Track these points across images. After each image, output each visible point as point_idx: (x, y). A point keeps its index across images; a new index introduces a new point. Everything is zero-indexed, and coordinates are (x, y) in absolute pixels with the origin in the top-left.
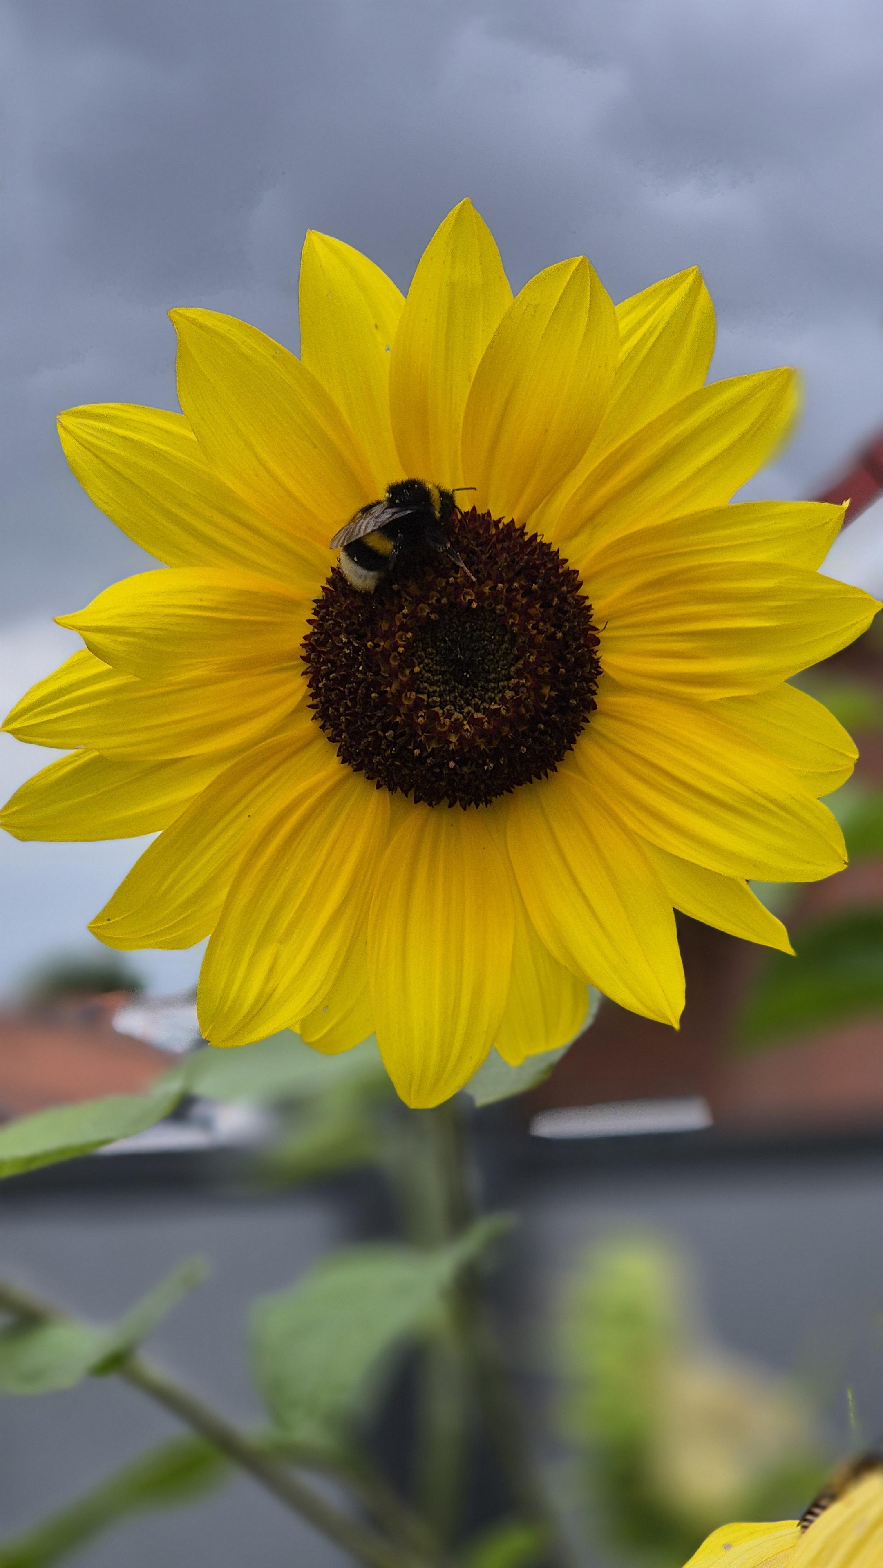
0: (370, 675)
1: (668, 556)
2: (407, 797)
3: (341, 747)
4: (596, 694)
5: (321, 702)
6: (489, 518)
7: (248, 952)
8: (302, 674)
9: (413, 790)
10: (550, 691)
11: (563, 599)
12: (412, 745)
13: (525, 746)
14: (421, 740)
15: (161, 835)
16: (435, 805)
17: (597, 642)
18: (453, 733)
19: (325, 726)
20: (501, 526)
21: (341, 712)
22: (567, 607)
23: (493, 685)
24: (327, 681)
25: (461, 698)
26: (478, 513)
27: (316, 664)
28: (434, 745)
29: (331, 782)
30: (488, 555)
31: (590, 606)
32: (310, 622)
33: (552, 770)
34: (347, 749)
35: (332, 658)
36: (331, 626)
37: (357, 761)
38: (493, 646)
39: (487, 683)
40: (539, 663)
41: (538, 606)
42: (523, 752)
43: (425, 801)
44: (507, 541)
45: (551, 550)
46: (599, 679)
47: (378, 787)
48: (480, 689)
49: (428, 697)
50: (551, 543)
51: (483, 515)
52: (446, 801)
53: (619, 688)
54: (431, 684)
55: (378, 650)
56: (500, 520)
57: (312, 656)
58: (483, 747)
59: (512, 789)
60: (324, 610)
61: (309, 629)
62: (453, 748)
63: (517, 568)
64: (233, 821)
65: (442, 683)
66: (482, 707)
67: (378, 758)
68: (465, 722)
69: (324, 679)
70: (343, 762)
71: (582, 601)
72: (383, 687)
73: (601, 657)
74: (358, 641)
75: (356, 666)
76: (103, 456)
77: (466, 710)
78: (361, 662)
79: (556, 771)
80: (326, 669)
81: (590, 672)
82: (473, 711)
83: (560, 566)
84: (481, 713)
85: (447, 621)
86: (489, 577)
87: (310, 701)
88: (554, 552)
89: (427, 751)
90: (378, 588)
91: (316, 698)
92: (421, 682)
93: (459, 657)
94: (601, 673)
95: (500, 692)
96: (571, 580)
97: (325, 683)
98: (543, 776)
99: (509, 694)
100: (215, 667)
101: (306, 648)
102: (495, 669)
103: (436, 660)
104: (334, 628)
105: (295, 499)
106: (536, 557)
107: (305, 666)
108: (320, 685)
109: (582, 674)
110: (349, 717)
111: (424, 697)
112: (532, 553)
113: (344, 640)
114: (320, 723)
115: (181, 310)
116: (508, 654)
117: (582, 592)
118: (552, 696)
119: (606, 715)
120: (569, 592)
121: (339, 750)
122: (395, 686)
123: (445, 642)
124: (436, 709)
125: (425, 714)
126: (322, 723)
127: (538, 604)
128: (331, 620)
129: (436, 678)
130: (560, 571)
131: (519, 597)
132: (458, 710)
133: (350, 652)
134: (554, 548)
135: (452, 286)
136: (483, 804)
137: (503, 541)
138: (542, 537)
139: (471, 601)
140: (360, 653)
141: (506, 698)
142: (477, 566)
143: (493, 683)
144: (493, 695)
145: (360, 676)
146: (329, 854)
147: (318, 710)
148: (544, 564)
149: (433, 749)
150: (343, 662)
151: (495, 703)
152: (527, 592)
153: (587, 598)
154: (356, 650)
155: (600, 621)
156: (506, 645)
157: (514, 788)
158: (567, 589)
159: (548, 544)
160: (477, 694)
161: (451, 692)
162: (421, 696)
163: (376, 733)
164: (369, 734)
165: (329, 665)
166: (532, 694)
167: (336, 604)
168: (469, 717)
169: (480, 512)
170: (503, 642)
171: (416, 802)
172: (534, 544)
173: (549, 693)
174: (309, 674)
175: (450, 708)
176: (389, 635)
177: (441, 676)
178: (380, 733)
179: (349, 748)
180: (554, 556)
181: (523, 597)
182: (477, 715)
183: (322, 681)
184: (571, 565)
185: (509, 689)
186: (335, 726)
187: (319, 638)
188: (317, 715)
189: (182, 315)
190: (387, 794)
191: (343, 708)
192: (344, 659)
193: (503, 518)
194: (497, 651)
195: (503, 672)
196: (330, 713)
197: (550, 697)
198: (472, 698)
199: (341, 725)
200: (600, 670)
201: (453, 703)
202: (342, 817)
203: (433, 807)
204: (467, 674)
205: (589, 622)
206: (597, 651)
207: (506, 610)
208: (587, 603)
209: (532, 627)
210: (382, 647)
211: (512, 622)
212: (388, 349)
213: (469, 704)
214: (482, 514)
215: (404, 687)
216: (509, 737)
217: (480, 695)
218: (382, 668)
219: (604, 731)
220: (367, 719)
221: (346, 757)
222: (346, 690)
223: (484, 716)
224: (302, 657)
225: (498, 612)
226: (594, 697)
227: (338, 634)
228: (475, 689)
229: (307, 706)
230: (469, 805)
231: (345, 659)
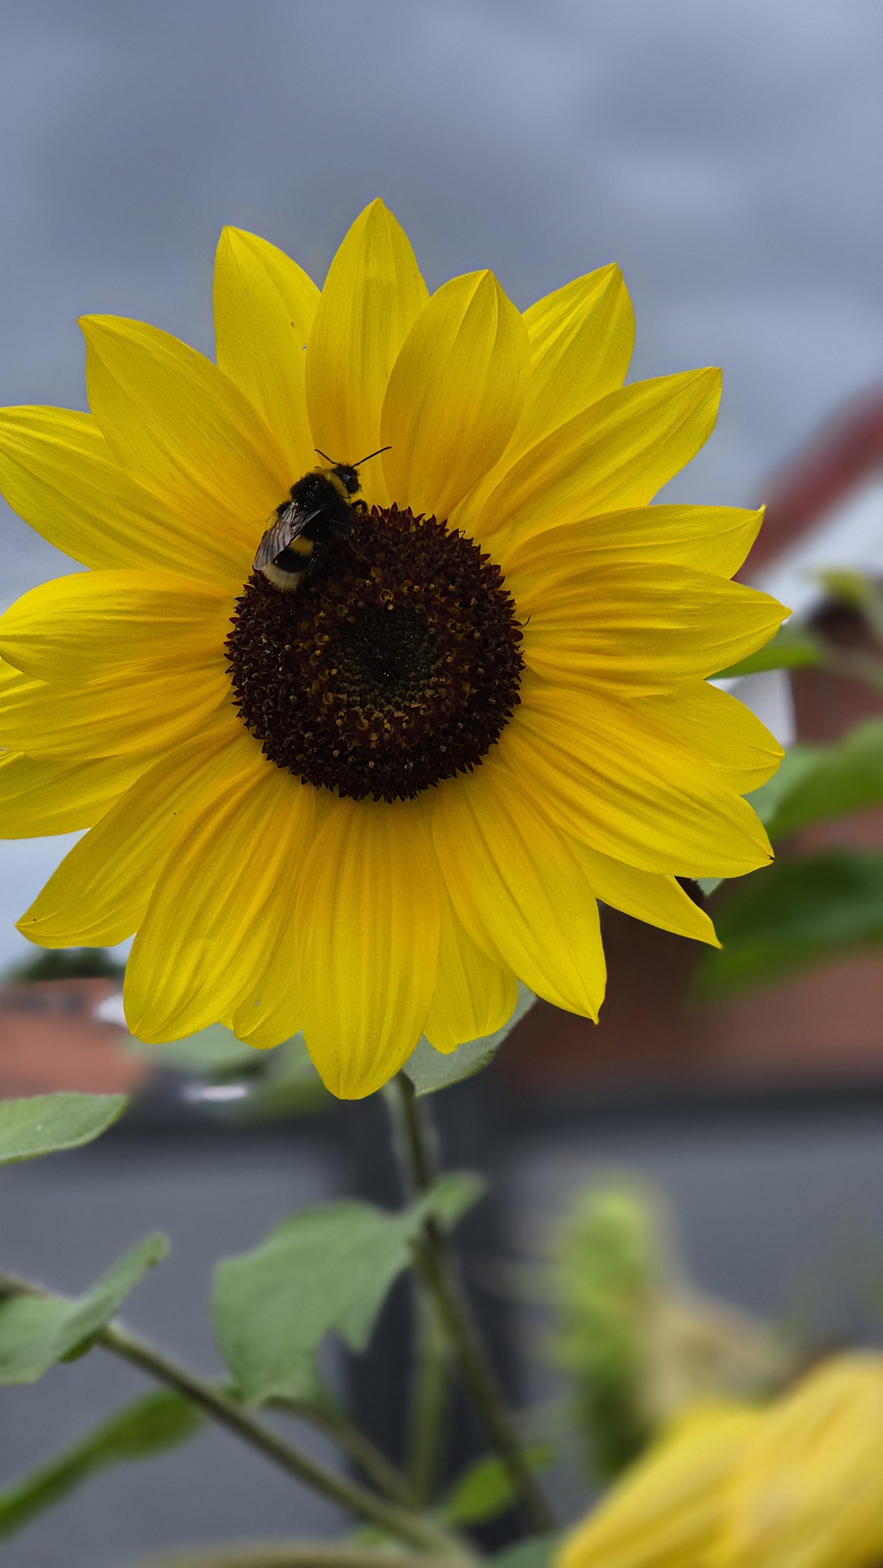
0: (290, 676)
1: (586, 553)
2: (332, 791)
3: (265, 744)
4: (519, 689)
5: (244, 699)
6: (409, 516)
7: (176, 947)
8: (226, 672)
9: (337, 785)
10: (471, 688)
11: (483, 596)
12: (333, 744)
13: (445, 745)
14: (342, 739)
15: (90, 832)
16: (360, 799)
17: (520, 636)
18: (374, 732)
19: (249, 723)
20: (421, 523)
21: (263, 710)
22: (487, 605)
23: (412, 683)
24: (249, 681)
25: (382, 696)
26: (399, 510)
27: (239, 662)
28: (355, 743)
29: (255, 779)
30: (407, 553)
31: (513, 601)
32: (233, 620)
33: (476, 764)
34: (270, 747)
35: (253, 657)
36: (253, 626)
37: (282, 757)
38: (412, 645)
39: (407, 681)
40: (459, 661)
41: (457, 605)
42: (443, 751)
43: (349, 795)
44: (427, 539)
45: (473, 545)
46: (522, 673)
47: (303, 782)
48: (400, 687)
49: (349, 696)
50: (473, 539)
51: (404, 512)
52: (371, 796)
53: (542, 682)
54: (352, 683)
55: (299, 651)
56: (420, 517)
57: (235, 655)
58: (404, 745)
59: (437, 784)
60: (246, 610)
61: (232, 628)
62: (373, 747)
63: (436, 567)
64: (158, 819)
65: (362, 682)
66: (402, 705)
67: (301, 755)
68: (386, 721)
69: (247, 679)
70: (268, 759)
71: (505, 597)
72: (303, 687)
73: (524, 651)
74: (277, 642)
75: (276, 667)
76: (20, 460)
77: (386, 709)
78: (281, 663)
79: (481, 764)
80: (247, 668)
81: (512, 667)
82: (393, 709)
83: (482, 562)
84: (402, 711)
85: (366, 621)
86: (408, 577)
87: (235, 699)
88: (475, 547)
89: (348, 750)
90: (298, 588)
91: (240, 696)
92: (341, 682)
93: (378, 657)
94: (525, 667)
95: (421, 690)
96: (494, 575)
97: (247, 682)
98: (468, 770)
99: (429, 693)
100: (137, 668)
101: (229, 646)
102: (415, 667)
103: (355, 660)
104: (255, 628)
105: (214, 500)
106: (456, 554)
107: (229, 664)
108: (243, 684)
109: (503, 670)
110: (271, 716)
111: (344, 696)
112: (452, 550)
113: (264, 641)
114: (244, 720)
115: (90, 318)
116: (428, 653)
117: (504, 587)
118: (473, 694)
119: (529, 708)
120: (489, 589)
121: (264, 748)
122: (315, 686)
123: (365, 642)
124: (357, 708)
125: (344, 714)
126: (246, 720)
127: (457, 602)
128: (252, 619)
129: (356, 677)
130: (482, 567)
131: (438, 596)
132: (379, 709)
133: (271, 653)
134: (475, 544)
135: (367, 285)
136: (407, 798)
137: (422, 539)
138: (463, 532)
139: (389, 602)
140: (279, 655)
141: (426, 697)
142: (395, 566)
143: (413, 681)
144: (413, 693)
145: (280, 677)
146: (255, 850)
147: (242, 707)
148: (465, 562)
149: (355, 747)
150: (264, 662)
151: (416, 701)
152: (446, 592)
153: (509, 593)
154: (276, 651)
155: (523, 615)
156: (425, 644)
157: (438, 782)
158: (488, 585)
159: (469, 540)
160: (397, 693)
161: (371, 691)
162: (341, 696)
163: (298, 732)
164: (291, 733)
165: (251, 664)
166: (453, 692)
167: (257, 604)
168: (389, 715)
169: (401, 508)
170: (423, 641)
171: (342, 795)
172: (455, 540)
173: (469, 690)
174: (233, 672)
175: (370, 707)
176: (308, 636)
177: (361, 676)
178: (301, 732)
179: (273, 746)
180: (475, 552)
181: (441, 596)
182: (398, 714)
183: (245, 680)
184: (492, 561)
185: (429, 687)
186: (260, 724)
187: (241, 638)
188: (241, 712)
189: (92, 323)
190: (313, 788)
191: (265, 707)
192: (264, 660)
193: (424, 514)
194: (417, 650)
195: (423, 670)
196: (253, 711)
197: (472, 695)
198: (393, 697)
199: (264, 723)
200: (522, 664)
201: (373, 701)
202: (267, 815)
203: (358, 801)
204: (387, 674)
205: (511, 617)
206: (520, 646)
207: (425, 609)
208: (509, 598)
209: (451, 627)
210: (301, 648)
211: (431, 622)
212: (305, 348)
213: (389, 703)
214: (402, 511)
215: (325, 687)
216: (430, 735)
217: (401, 694)
218: (302, 669)
219: (528, 724)
220: (288, 719)
221: (272, 753)
222: (268, 690)
223: (404, 715)
224: (226, 655)
225: (417, 611)
226: (517, 691)
227: (259, 634)
228: (396, 688)
229: (232, 703)
230: (394, 799)
231: (266, 659)
